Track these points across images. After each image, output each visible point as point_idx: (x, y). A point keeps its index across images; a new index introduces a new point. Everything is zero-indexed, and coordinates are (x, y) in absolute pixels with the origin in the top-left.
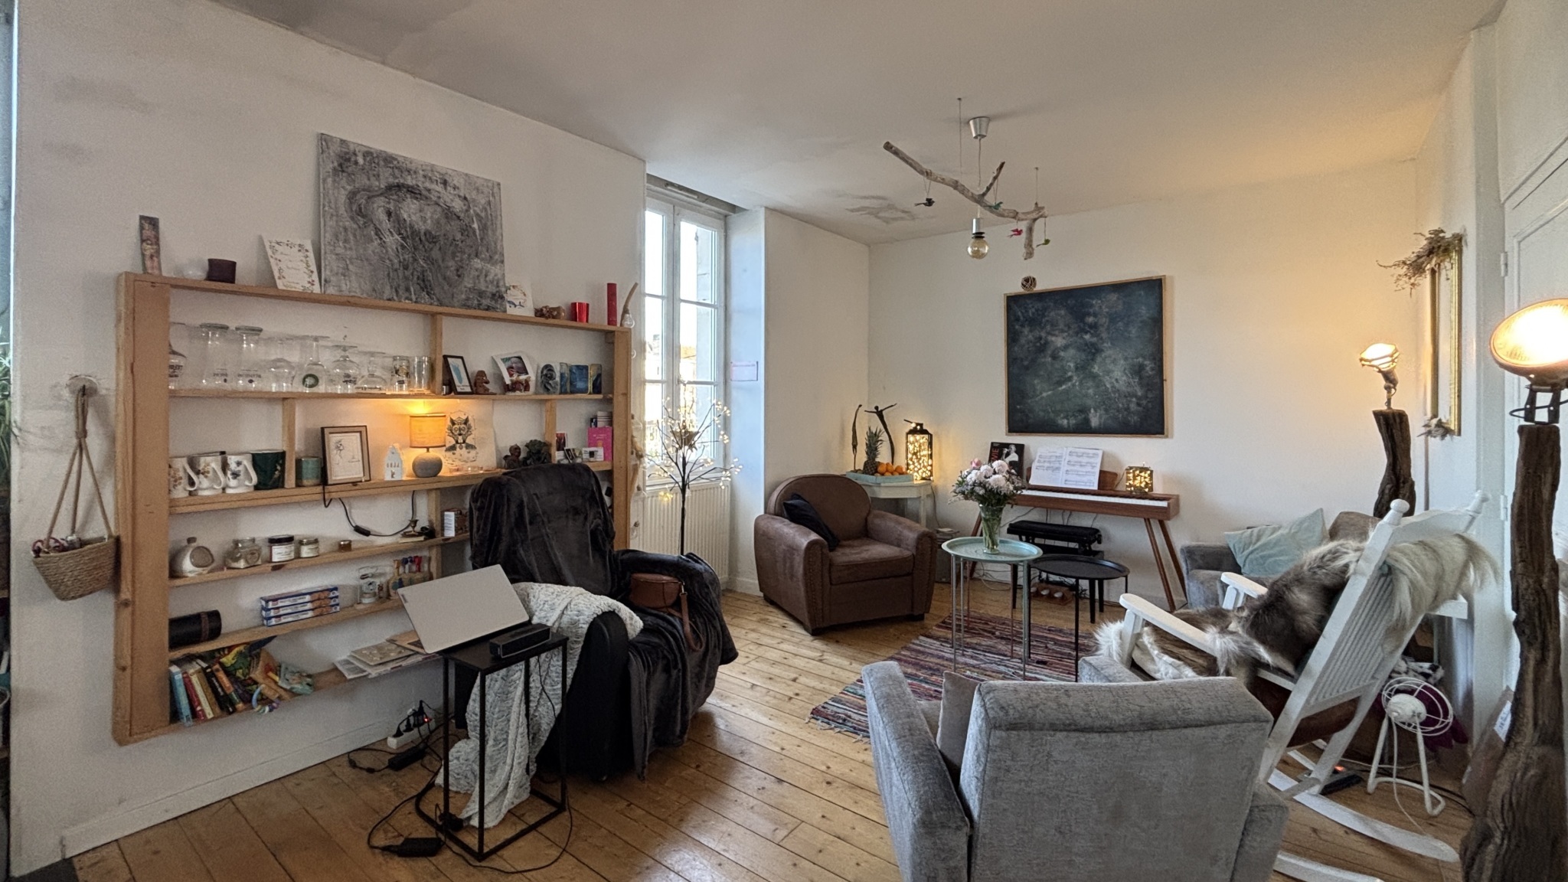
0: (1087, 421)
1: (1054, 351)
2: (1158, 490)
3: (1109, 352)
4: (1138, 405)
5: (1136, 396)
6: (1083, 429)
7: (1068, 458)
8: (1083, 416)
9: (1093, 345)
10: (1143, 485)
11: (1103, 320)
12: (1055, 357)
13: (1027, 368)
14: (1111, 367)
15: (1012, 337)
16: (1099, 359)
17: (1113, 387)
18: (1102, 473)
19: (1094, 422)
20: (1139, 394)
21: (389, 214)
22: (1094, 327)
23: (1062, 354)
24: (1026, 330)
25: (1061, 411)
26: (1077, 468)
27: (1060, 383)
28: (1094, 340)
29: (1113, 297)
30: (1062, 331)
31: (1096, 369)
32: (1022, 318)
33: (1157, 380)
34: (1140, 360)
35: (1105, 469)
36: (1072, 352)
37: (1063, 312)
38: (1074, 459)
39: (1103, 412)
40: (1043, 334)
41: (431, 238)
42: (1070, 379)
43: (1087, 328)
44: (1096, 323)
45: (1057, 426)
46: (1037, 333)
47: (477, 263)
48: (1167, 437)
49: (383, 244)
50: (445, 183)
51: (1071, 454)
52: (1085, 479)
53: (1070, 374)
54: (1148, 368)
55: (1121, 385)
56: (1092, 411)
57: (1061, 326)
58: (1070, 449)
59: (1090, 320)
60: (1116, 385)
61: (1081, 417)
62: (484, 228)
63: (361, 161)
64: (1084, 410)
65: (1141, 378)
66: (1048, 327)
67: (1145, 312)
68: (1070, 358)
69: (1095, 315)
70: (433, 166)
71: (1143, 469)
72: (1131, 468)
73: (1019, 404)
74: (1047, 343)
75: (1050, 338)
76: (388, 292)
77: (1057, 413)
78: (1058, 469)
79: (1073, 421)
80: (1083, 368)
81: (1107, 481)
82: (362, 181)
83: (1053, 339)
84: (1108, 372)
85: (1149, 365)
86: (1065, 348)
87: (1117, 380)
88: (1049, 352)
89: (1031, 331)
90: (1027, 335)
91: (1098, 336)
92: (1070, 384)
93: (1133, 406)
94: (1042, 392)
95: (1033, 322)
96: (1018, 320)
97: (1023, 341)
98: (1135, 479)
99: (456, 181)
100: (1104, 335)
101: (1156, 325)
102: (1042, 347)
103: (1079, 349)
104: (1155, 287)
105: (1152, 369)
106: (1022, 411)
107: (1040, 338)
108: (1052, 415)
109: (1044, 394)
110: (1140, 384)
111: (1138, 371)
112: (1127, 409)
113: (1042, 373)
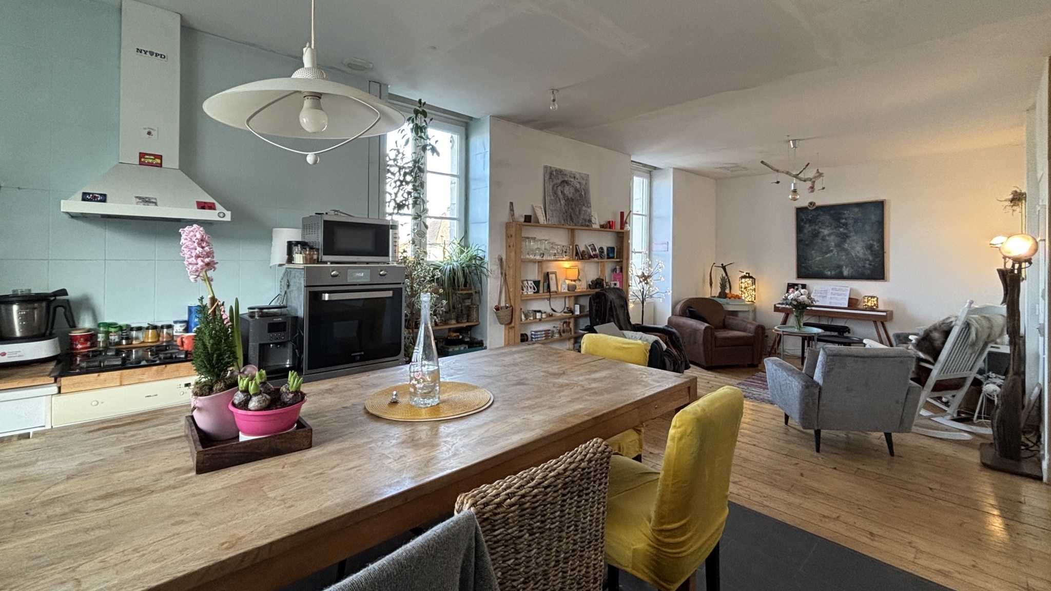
0: (841, 272)
1: (823, 237)
2: (881, 307)
3: (854, 237)
4: (870, 265)
5: (869, 260)
6: (840, 276)
7: (831, 291)
8: (839, 270)
9: (845, 234)
10: (873, 305)
11: (850, 221)
12: (823, 239)
13: (807, 245)
14: (855, 245)
15: (799, 229)
16: (848, 241)
17: (856, 255)
18: (850, 299)
19: (846, 273)
20: (871, 259)
21: (562, 192)
22: (845, 225)
23: (827, 238)
24: (807, 226)
25: (827, 267)
26: (836, 296)
27: (826, 253)
28: (845, 231)
29: (856, 210)
30: (828, 227)
31: (846, 246)
32: (805, 220)
33: (881, 252)
34: (871, 242)
35: (851, 297)
36: (832, 237)
37: (828, 217)
38: (834, 292)
39: (850, 268)
40: (817, 228)
41: (572, 200)
42: (832, 251)
43: (841, 225)
44: (846, 223)
45: (825, 274)
46: (813, 227)
47: (584, 208)
48: (886, 281)
49: (561, 205)
50: (575, 177)
51: (833, 289)
52: (841, 302)
53: (832, 248)
54: (876, 246)
55: (861, 255)
56: (844, 267)
57: (827, 224)
58: (832, 287)
59: (843, 221)
60: (858, 254)
61: (837, 271)
62: (585, 194)
63: (554, 173)
64: (840, 267)
65: (872, 251)
66: (820, 224)
67: (874, 218)
68: (832, 241)
69: (846, 219)
70: (571, 171)
71: (873, 297)
72: (866, 296)
73: (803, 263)
74: (819, 232)
75: (821, 230)
76: (563, 222)
77: (825, 268)
78: (825, 297)
79: (833, 273)
80: (838, 245)
81: (853, 303)
82: (555, 181)
83: (823, 230)
84: (853, 248)
85: (876, 245)
86: (829, 235)
87: (858, 252)
88: (820, 237)
89: (810, 226)
90: (808, 228)
91: (847, 229)
92: (832, 254)
93: (867, 266)
94: (816, 258)
95: (812, 222)
96: (802, 220)
97: (805, 231)
98: (868, 302)
99: (578, 176)
100: (851, 229)
101: (881, 224)
102: (816, 235)
103: (837, 236)
104: (880, 205)
105: (878, 246)
106: (805, 268)
107: (815, 230)
108: (822, 269)
109: (818, 259)
110: (872, 254)
111: (870, 247)
112: (864, 267)
113: (816, 247)
